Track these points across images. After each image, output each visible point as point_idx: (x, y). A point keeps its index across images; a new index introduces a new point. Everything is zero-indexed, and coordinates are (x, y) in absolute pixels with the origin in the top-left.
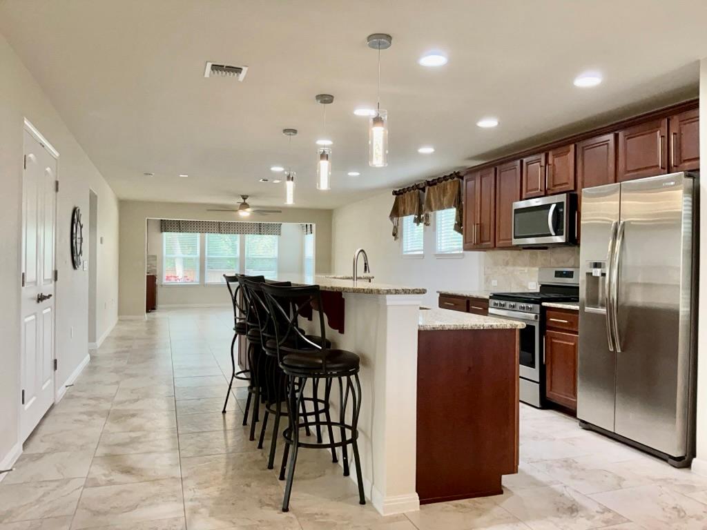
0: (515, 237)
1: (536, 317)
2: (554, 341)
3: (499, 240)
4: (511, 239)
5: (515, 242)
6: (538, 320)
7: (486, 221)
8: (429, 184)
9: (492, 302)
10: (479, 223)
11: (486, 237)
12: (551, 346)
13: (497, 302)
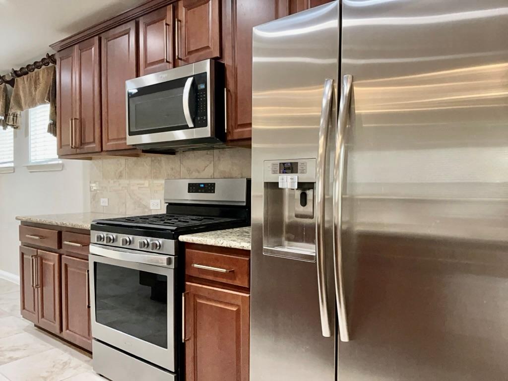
0: (131, 134)
1: (169, 261)
2: (199, 301)
3: (108, 140)
4: (125, 139)
5: (132, 140)
6: (173, 266)
7: (88, 114)
8: (17, 74)
9: (94, 235)
10: (78, 117)
11: (89, 138)
12: (195, 309)
13: (103, 234)
